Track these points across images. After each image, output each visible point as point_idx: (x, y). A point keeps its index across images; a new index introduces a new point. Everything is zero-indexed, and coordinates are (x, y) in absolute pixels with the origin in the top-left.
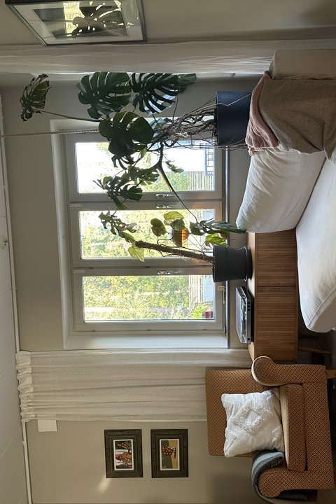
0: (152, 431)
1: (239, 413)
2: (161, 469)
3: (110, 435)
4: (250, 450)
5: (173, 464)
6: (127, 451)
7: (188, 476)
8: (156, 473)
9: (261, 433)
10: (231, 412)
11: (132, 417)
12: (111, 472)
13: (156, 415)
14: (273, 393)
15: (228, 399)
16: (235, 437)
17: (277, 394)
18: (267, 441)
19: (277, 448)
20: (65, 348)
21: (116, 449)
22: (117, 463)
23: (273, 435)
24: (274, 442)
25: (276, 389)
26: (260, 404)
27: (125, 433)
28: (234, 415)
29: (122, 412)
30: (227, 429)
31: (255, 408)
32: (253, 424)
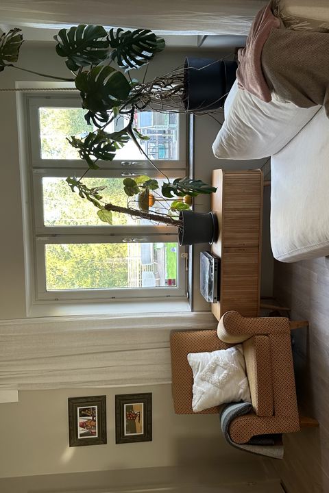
0: (117, 397)
1: (206, 369)
2: (125, 435)
3: (73, 403)
4: (218, 404)
5: (138, 429)
6: (91, 418)
7: (151, 440)
8: (120, 439)
9: (228, 386)
10: (198, 369)
11: (96, 383)
12: (74, 441)
13: (122, 380)
14: (237, 349)
15: (194, 358)
16: (203, 393)
17: (241, 350)
18: (235, 393)
19: (243, 399)
20: (28, 316)
21: (80, 416)
22: (81, 431)
23: (240, 387)
24: (241, 394)
25: (240, 346)
26: (226, 359)
27: (90, 400)
28: (201, 371)
29: (87, 378)
30: (194, 386)
31: (221, 363)
32: (220, 378)
